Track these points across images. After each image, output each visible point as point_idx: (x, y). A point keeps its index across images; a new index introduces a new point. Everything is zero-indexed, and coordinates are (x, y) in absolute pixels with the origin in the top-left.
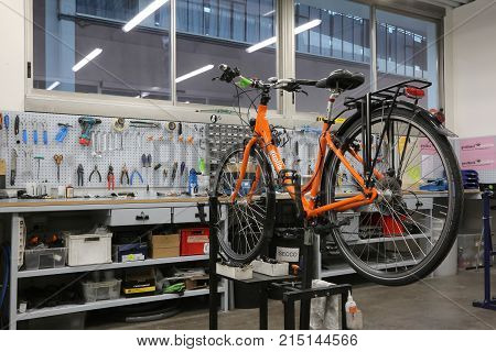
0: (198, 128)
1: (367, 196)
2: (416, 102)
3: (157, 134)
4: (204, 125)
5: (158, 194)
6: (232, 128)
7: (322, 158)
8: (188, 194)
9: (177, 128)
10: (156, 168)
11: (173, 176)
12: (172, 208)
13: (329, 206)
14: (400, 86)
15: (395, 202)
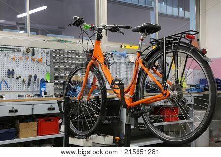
0: (45, 52)
1: (164, 95)
2: (191, 43)
3: (17, 56)
4: (49, 50)
5: (19, 96)
6: (68, 52)
7: (136, 73)
8: (40, 95)
9: (31, 52)
10: (17, 79)
11: (29, 84)
12: (33, 105)
13: (141, 101)
14: (182, 34)
15: (179, 98)
